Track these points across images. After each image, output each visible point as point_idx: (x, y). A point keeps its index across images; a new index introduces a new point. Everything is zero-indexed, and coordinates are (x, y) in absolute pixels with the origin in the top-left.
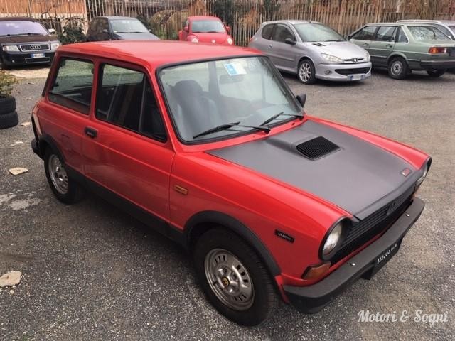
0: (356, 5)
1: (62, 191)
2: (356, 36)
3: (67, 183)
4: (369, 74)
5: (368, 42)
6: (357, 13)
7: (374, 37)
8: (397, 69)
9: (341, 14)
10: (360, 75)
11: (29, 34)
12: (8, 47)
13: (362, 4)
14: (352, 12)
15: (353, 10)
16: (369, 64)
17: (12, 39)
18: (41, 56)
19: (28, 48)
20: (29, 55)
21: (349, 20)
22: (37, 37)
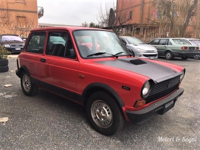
0: (150, 34)
1: (27, 91)
2: (151, 43)
3: (30, 87)
4: (157, 57)
5: (156, 45)
6: (151, 37)
7: (158, 43)
8: (168, 56)
9: (144, 37)
10: (154, 57)
11: (15, 41)
12: (5, 45)
13: (153, 34)
14: (148, 36)
15: (149, 36)
16: (157, 53)
17: (7, 42)
18: (19, 49)
19: (14, 46)
20: (14, 49)
21: (147, 39)
22: (18, 42)
